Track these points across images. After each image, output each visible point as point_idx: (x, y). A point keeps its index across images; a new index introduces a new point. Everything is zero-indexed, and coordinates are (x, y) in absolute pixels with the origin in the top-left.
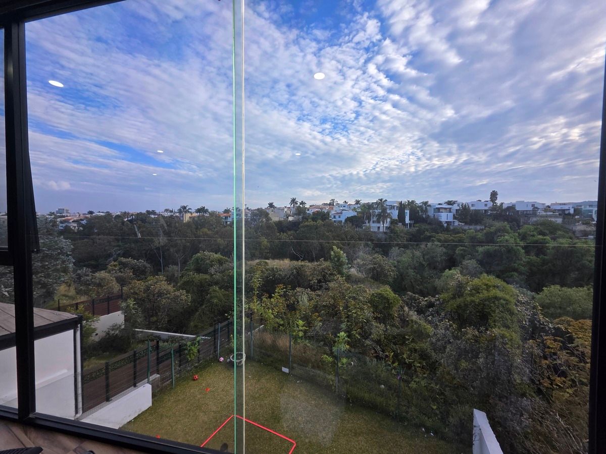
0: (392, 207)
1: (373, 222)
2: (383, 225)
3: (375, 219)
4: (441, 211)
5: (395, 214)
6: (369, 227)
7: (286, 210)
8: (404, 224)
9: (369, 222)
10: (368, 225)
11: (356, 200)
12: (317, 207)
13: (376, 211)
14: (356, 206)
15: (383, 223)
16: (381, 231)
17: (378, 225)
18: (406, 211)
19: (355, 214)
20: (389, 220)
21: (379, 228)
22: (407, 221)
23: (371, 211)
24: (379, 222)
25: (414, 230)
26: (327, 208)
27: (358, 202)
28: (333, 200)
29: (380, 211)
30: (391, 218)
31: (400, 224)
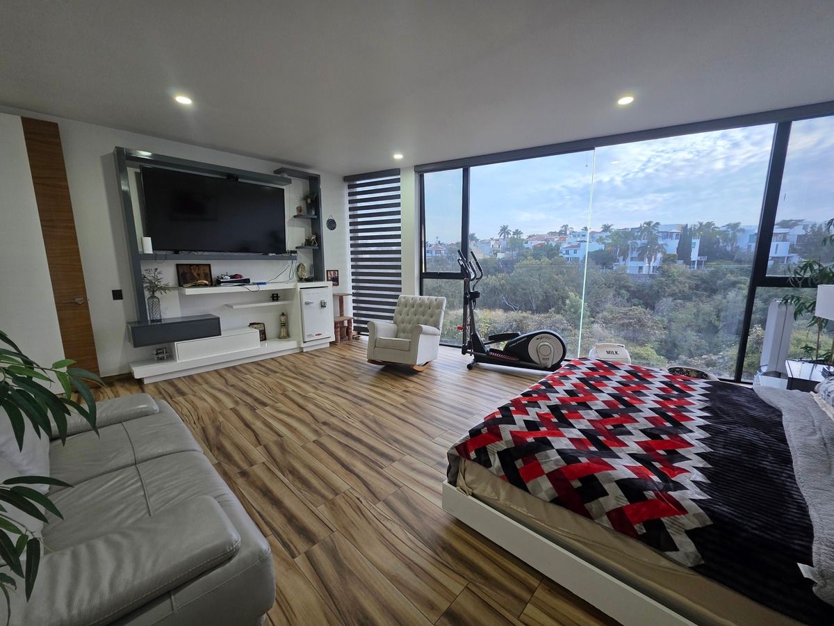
0: (668, 235)
1: (632, 259)
2: (649, 264)
3: (635, 254)
5: (672, 246)
6: (624, 269)
7: (492, 243)
8: (688, 261)
9: (624, 260)
10: (622, 263)
11: (605, 225)
12: (540, 237)
13: (638, 242)
14: (604, 235)
15: (650, 261)
16: (644, 273)
17: (640, 264)
18: (693, 241)
19: (602, 247)
20: (659, 255)
21: (641, 268)
22: (694, 256)
23: (629, 242)
24: (641, 258)
25: (705, 271)
26: (557, 239)
27: (606, 228)
28: (566, 227)
29: (646, 241)
30: (664, 253)
31: (681, 262)
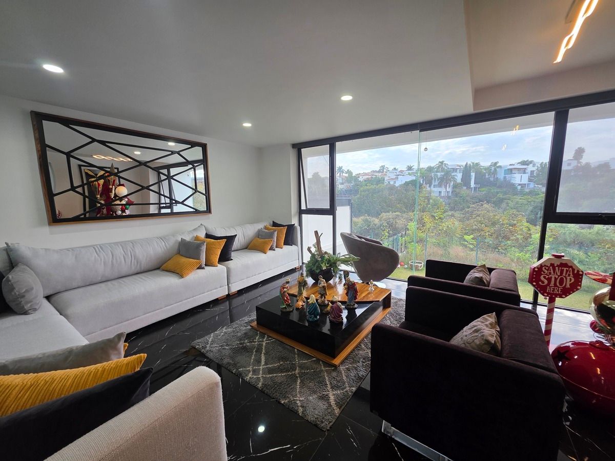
1: (435, 186)
2: (446, 189)
3: (437, 183)
4: (513, 172)
5: (459, 177)
6: (430, 192)
8: (469, 187)
10: (428, 189)
11: (408, 166)
12: (366, 174)
13: (438, 174)
17: (440, 189)
18: (472, 174)
19: (414, 178)
20: (452, 184)
21: (440, 192)
22: (473, 185)
23: (432, 174)
24: (440, 185)
25: (480, 194)
26: (379, 175)
27: (410, 168)
28: (383, 167)
30: (454, 182)
31: (465, 188)
